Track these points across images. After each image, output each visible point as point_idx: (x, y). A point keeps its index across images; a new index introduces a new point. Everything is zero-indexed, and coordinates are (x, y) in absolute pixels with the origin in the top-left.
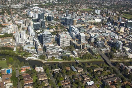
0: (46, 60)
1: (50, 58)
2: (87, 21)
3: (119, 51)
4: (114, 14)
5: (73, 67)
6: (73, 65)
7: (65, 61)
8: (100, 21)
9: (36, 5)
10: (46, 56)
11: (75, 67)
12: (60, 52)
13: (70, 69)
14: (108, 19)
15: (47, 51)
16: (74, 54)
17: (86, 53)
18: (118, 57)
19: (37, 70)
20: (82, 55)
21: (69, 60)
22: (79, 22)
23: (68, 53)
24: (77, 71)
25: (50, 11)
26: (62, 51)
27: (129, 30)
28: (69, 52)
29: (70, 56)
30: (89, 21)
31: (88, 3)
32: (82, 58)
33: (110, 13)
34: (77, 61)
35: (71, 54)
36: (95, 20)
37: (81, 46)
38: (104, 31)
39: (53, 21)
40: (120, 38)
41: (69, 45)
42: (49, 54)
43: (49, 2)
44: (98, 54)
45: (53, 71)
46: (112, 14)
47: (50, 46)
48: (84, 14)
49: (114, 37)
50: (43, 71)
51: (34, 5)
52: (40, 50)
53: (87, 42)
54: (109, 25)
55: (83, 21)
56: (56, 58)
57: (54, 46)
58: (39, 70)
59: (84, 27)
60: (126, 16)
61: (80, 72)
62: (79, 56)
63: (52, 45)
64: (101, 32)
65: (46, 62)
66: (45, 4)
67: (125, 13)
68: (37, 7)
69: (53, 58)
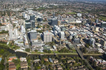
0: (31, 53)
1: (34, 51)
2: (70, 22)
3: (92, 46)
4: (92, 17)
5: (50, 59)
6: (51, 58)
7: (46, 54)
8: (80, 22)
9: (31, 9)
10: (31, 49)
11: (52, 59)
12: (43, 46)
13: (47, 60)
14: (87, 20)
15: (32, 45)
16: (53, 48)
17: (63, 47)
18: (90, 52)
19: (21, 60)
20: (60, 49)
21: (49, 53)
22: (63, 23)
23: (49, 48)
24: (53, 62)
25: (41, 14)
26: (44, 46)
27: (103, 30)
28: (50, 46)
29: (51, 50)
30: (71, 22)
31: (73, 8)
32: (59, 51)
33: (89, 16)
34: (55, 54)
35: (51, 48)
36: (76, 21)
37: (60, 42)
38: (82, 31)
39: (42, 22)
40: (94, 36)
41: (51, 41)
42: (33, 48)
43: (42, 7)
44: (74, 49)
45: (34, 61)
46: (91, 17)
47: (34, 41)
48: (68, 17)
49: (90, 35)
50: (26, 61)
51: (30, 9)
52: (27, 44)
53: (66, 39)
54: (87, 25)
55: (66, 22)
56: (38, 51)
57: (38, 41)
58: (23, 60)
59: (67, 27)
60: (102, 18)
61: (56, 63)
62: (57, 50)
63: (36, 41)
64: (79, 31)
65: (30, 54)
66: (39, 8)
67: (102, 16)
68: (32, 11)
69: (36, 51)
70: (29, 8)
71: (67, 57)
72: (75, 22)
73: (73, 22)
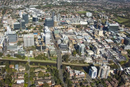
1: (6, 56)
2: (72, 23)
7: (19, 60)
8: (86, 23)
9: (36, 6)
11: (20, 66)
14: (95, 22)
20: (37, 55)
21: (22, 59)
22: (63, 24)
23: (23, 53)
25: (43, 13)
27: (109, 34)
28: (25, 51)
29: (25, 55)
33: (101, 17)
36: (80, 22)
37: (41, 46)
38: (81, 34)
39: (38, 22)
40: (93, 41)
44: (55, 56)
46: (104, 17)
47: (10, 45)
48: (73, 16)
49: (86, 40)
53: (53, 44)
54: (91, 28)
55: (67, 23)
56: (12, 56)
57: (15, 45)
59: (64, 29)
62: (34, 56)
63: (12, 44)
64: (77, 34)
66: (46, 5)
70: (33, 5)
71: (40, 65)
72: (79, 24)
73: (75, 23)
